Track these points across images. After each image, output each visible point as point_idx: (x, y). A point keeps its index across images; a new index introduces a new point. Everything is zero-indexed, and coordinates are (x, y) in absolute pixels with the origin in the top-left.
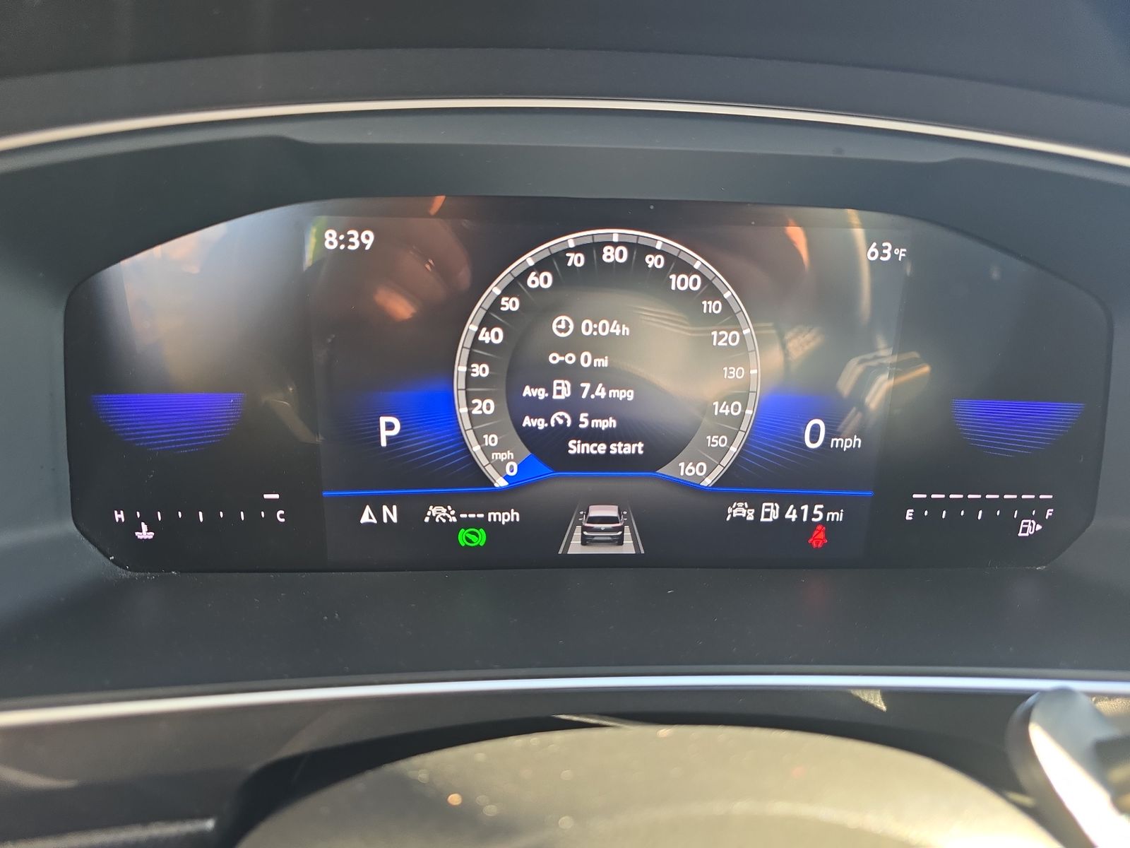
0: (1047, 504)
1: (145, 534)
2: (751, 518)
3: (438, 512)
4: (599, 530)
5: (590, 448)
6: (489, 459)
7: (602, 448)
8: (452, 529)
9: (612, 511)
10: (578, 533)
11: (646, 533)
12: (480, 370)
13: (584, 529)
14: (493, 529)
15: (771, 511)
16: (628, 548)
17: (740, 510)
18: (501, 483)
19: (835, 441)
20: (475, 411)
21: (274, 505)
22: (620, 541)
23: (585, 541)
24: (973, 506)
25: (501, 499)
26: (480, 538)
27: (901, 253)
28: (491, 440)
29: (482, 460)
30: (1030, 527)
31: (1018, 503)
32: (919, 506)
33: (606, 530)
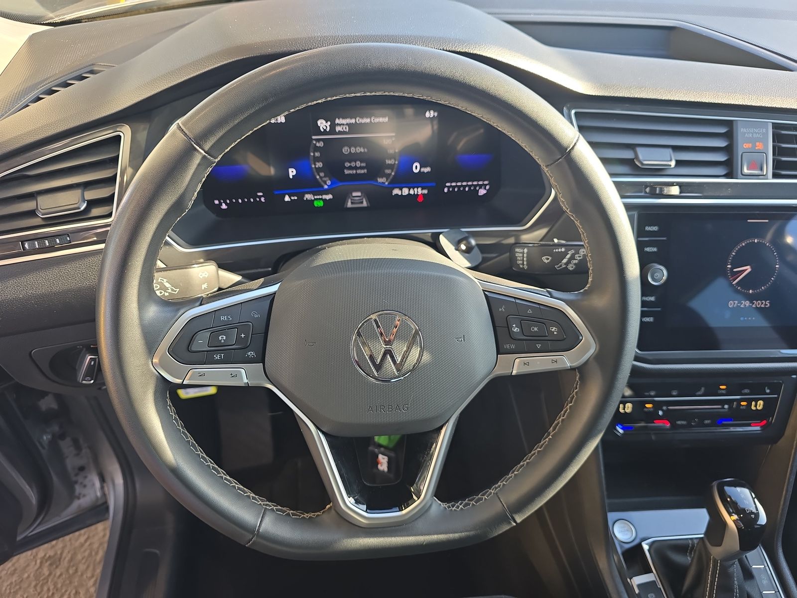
0: (486, 185)
1: (224, 206)
2: (400, 194)
3: (308, 197)
4: (355, 200)
5: (351, 172)
6: (322, 179)
7: (354, 172)
8: (312, 201)
9: (359, 194)
10: (350, 201)
11: (369, 200)
12: (317, 154)
13: (351, 200)
14: (325, 200)
15: (405, 191)
16: (365, 204)
17: (396, 191)
18: (326, 187)
19: (422, 170)
20: (317, 167)
21: (261, 196)
22: (362, 203)
23: (352, 203)
24: (465, 187)
25: (326, 192)
26: (321, 204)
27: (436, 114)
28: (322, 174)
29: (320, 180)
30: (482, 192)
31: (478, 185)
32: (449, 187)
33: (358, 200)
